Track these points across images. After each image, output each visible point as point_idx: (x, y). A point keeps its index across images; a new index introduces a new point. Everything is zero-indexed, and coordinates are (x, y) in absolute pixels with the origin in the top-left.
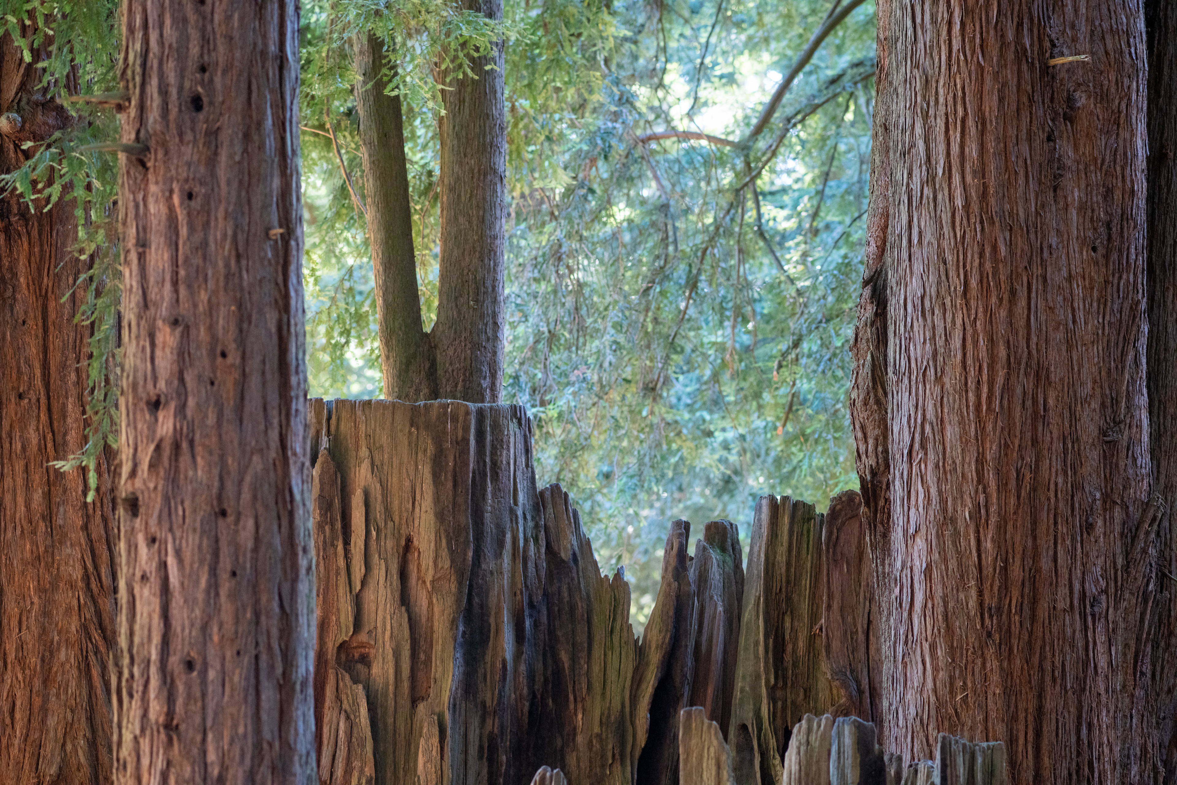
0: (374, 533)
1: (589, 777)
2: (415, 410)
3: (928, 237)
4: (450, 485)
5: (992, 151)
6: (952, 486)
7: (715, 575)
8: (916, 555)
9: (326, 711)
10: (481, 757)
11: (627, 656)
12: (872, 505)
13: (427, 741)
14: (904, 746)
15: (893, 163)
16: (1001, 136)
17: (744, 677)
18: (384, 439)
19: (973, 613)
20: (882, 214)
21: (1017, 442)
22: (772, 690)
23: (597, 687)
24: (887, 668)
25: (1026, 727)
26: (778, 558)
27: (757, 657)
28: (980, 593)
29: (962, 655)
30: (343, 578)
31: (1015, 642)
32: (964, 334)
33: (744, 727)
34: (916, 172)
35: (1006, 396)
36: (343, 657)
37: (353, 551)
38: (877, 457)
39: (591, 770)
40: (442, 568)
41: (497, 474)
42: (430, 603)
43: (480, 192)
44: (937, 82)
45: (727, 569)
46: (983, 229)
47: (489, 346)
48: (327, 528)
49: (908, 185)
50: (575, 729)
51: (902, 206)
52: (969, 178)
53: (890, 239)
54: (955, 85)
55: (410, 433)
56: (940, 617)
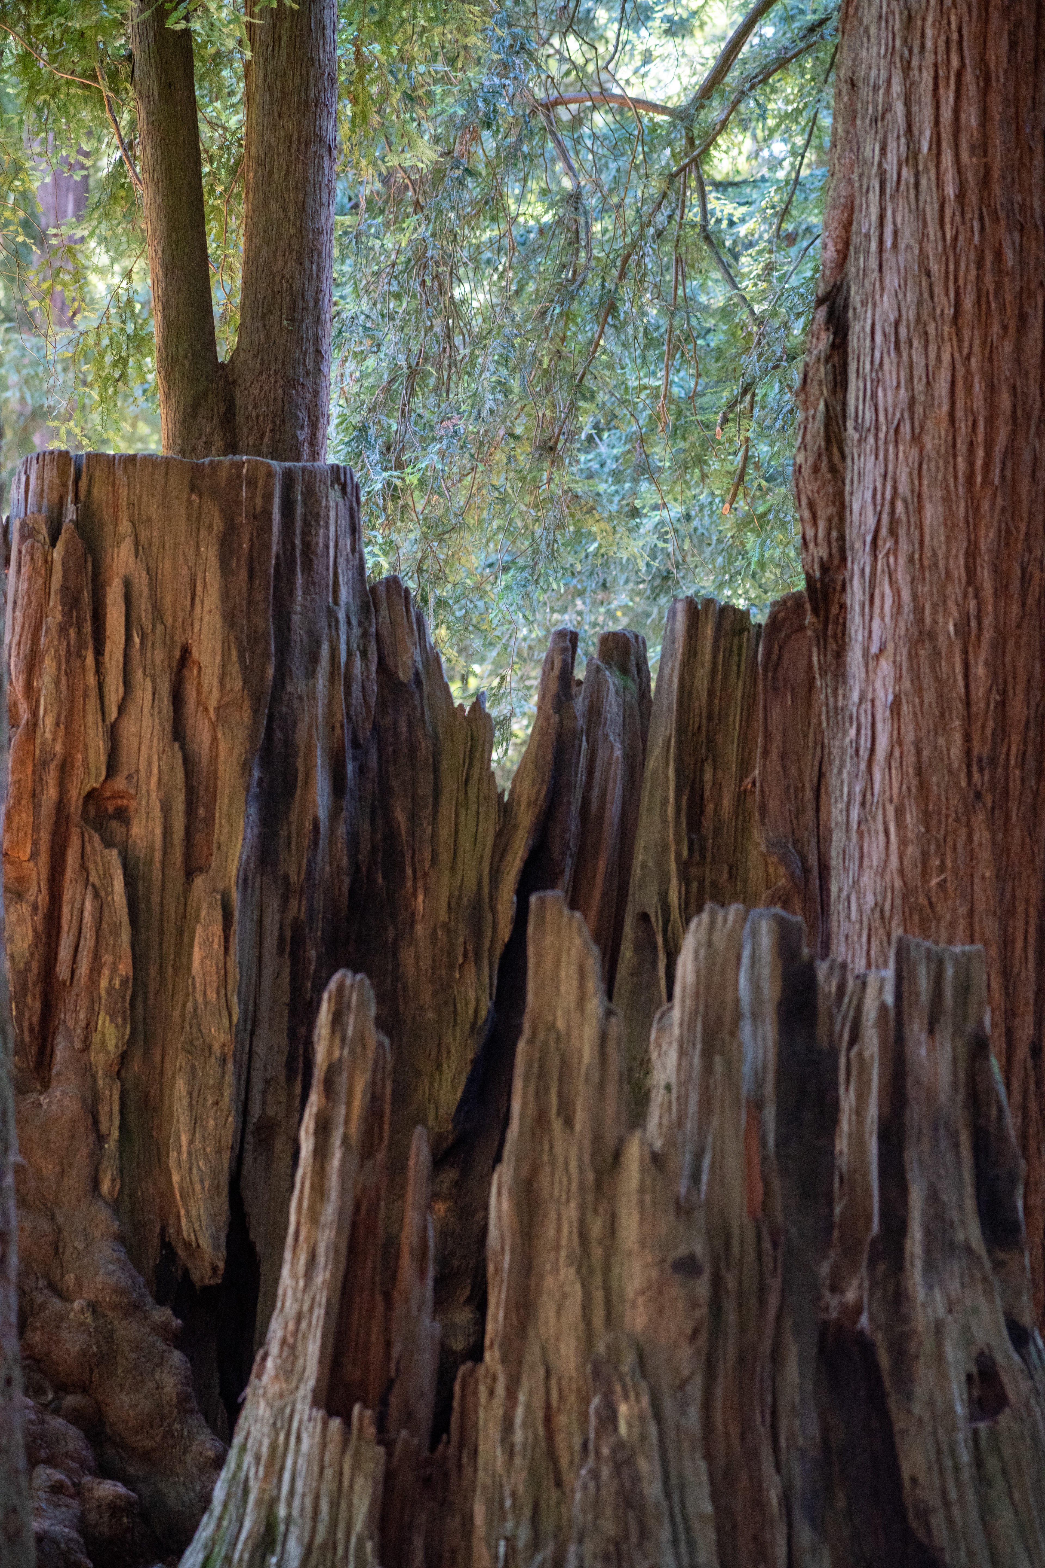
0: (137, 640)
1: (431, 981)
2: (197, 469)
3: (906, 239)
4: (243, 575)
5: (998, 117)
6: (931, 588)
7: (612, 706)
8: (878, 684)
9: (67, 884)
10: (281, 952)
11: (487, 816)
12: (822, 612)
13: (206, 927)
14: (857, 947)
15: (862, 134)
16: (1011, 98)
17: (646, 848)
18: (153, 510)
19: (956, 765)
20: (845, 206)
21: (1023, 528)
22: (684, 867)
23: (445, 858)
24: (837, 839)
25: (1027, 923)
26: (697, 684)
27: (665, 821)
28: (967, 738)
29: (939, 822)
30: (93, 702)
31: (1014, 806)
32: (953, 376)
33: (644, 917)
34: (892, 146)
35: (1009, 464)
36: (92, 811)
37: (108, 665)
38: (829, 544)
39: (433, 973)
40: (231, 690)
41: (310, 561)
42: (214, 739)
43: (300, 166)
44: (924, 19)
45: (629, 698)
46: (982, 229)
47: (309, 383)
48: (72, 632)
49: (880, 164)
50: (413, 915)
51: (871, 195)
52: (965, 156)
53: (855, 240)
54: (949, 24)
55: (190, 501)
56: (911, 770)
